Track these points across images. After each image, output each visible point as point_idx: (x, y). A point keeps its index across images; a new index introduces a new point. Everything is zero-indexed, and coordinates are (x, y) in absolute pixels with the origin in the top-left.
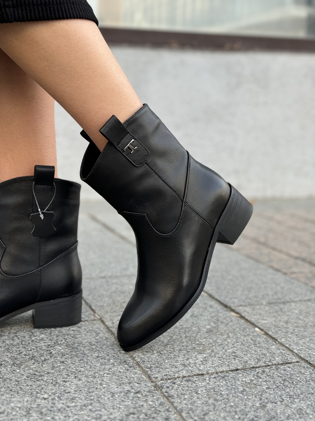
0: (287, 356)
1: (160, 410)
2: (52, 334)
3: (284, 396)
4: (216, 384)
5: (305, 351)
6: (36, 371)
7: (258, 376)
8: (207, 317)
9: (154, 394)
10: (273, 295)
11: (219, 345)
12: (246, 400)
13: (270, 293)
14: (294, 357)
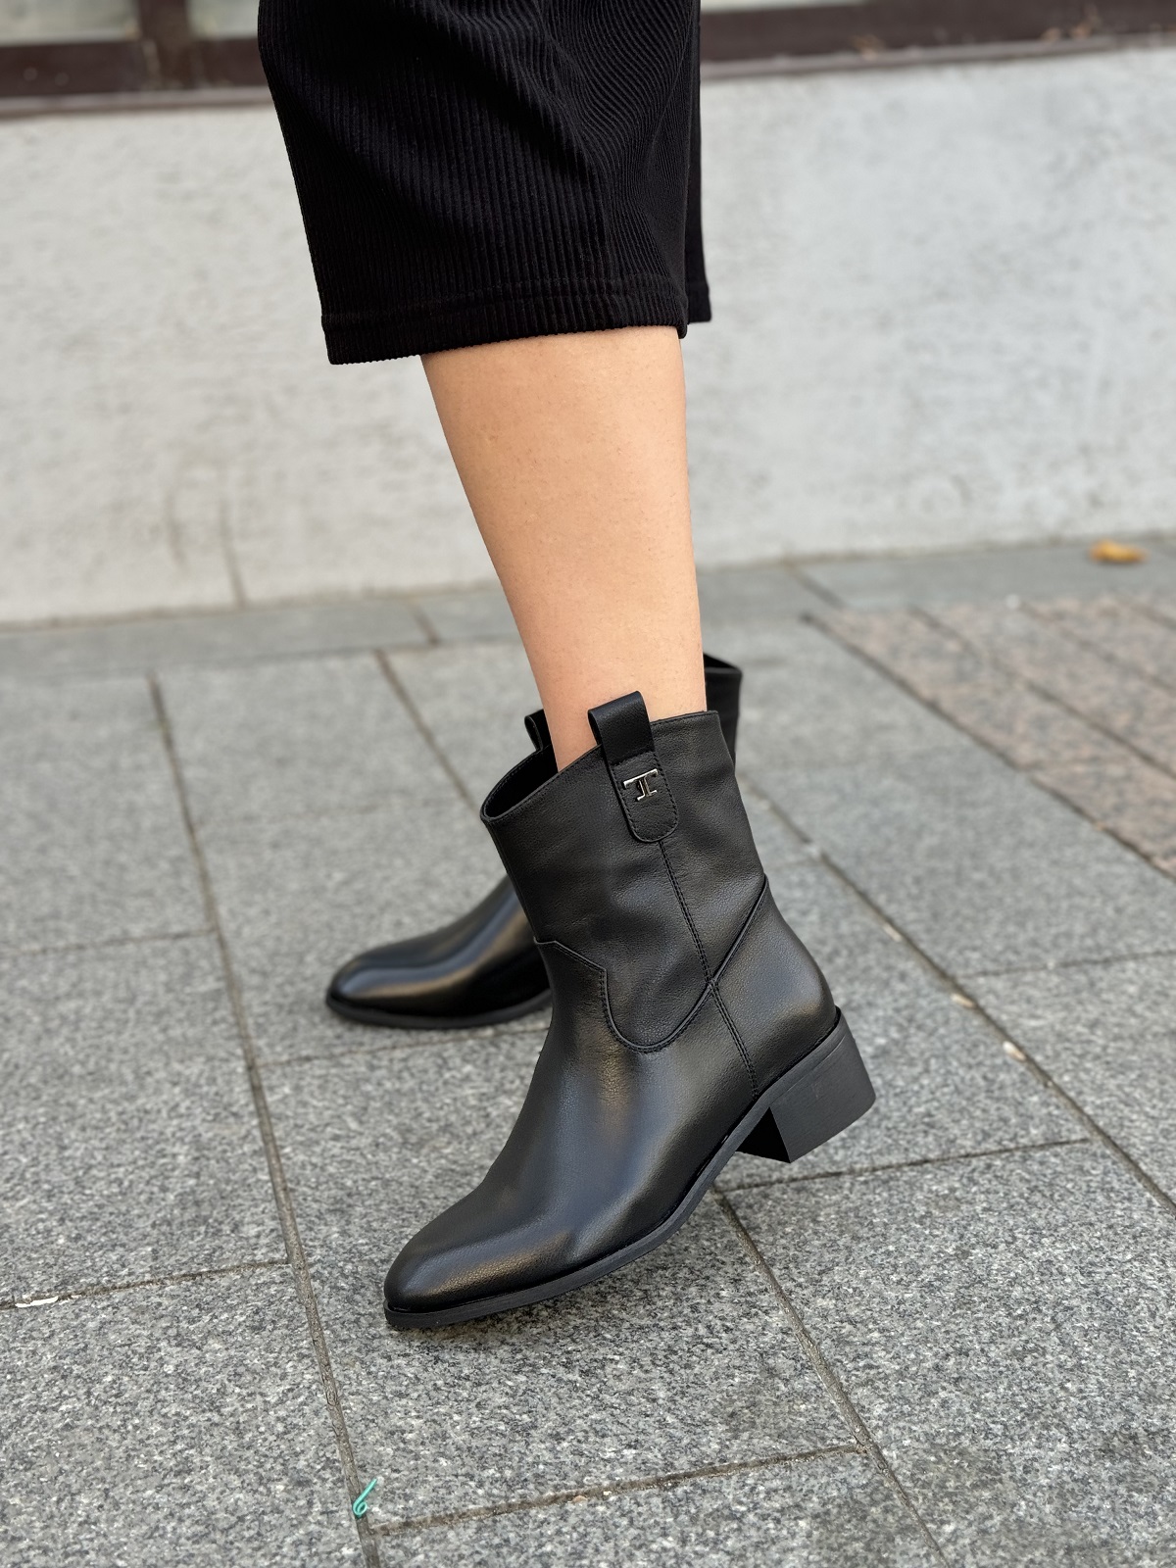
0: (1062, 1125)
1: (724, 1259)
2: (491, 1063)
3: (1020, 1230)
4: (865, 1198)
5: (1114, 1109)
6: (455, 1162)
7: (970, 1179)
8: (885, 1010)
9: (716, 1223)
10: (1083, 937)
11: (896, 1095)
12: (926, 1239)
13: (1079, 928)
14: (1078, 1128)
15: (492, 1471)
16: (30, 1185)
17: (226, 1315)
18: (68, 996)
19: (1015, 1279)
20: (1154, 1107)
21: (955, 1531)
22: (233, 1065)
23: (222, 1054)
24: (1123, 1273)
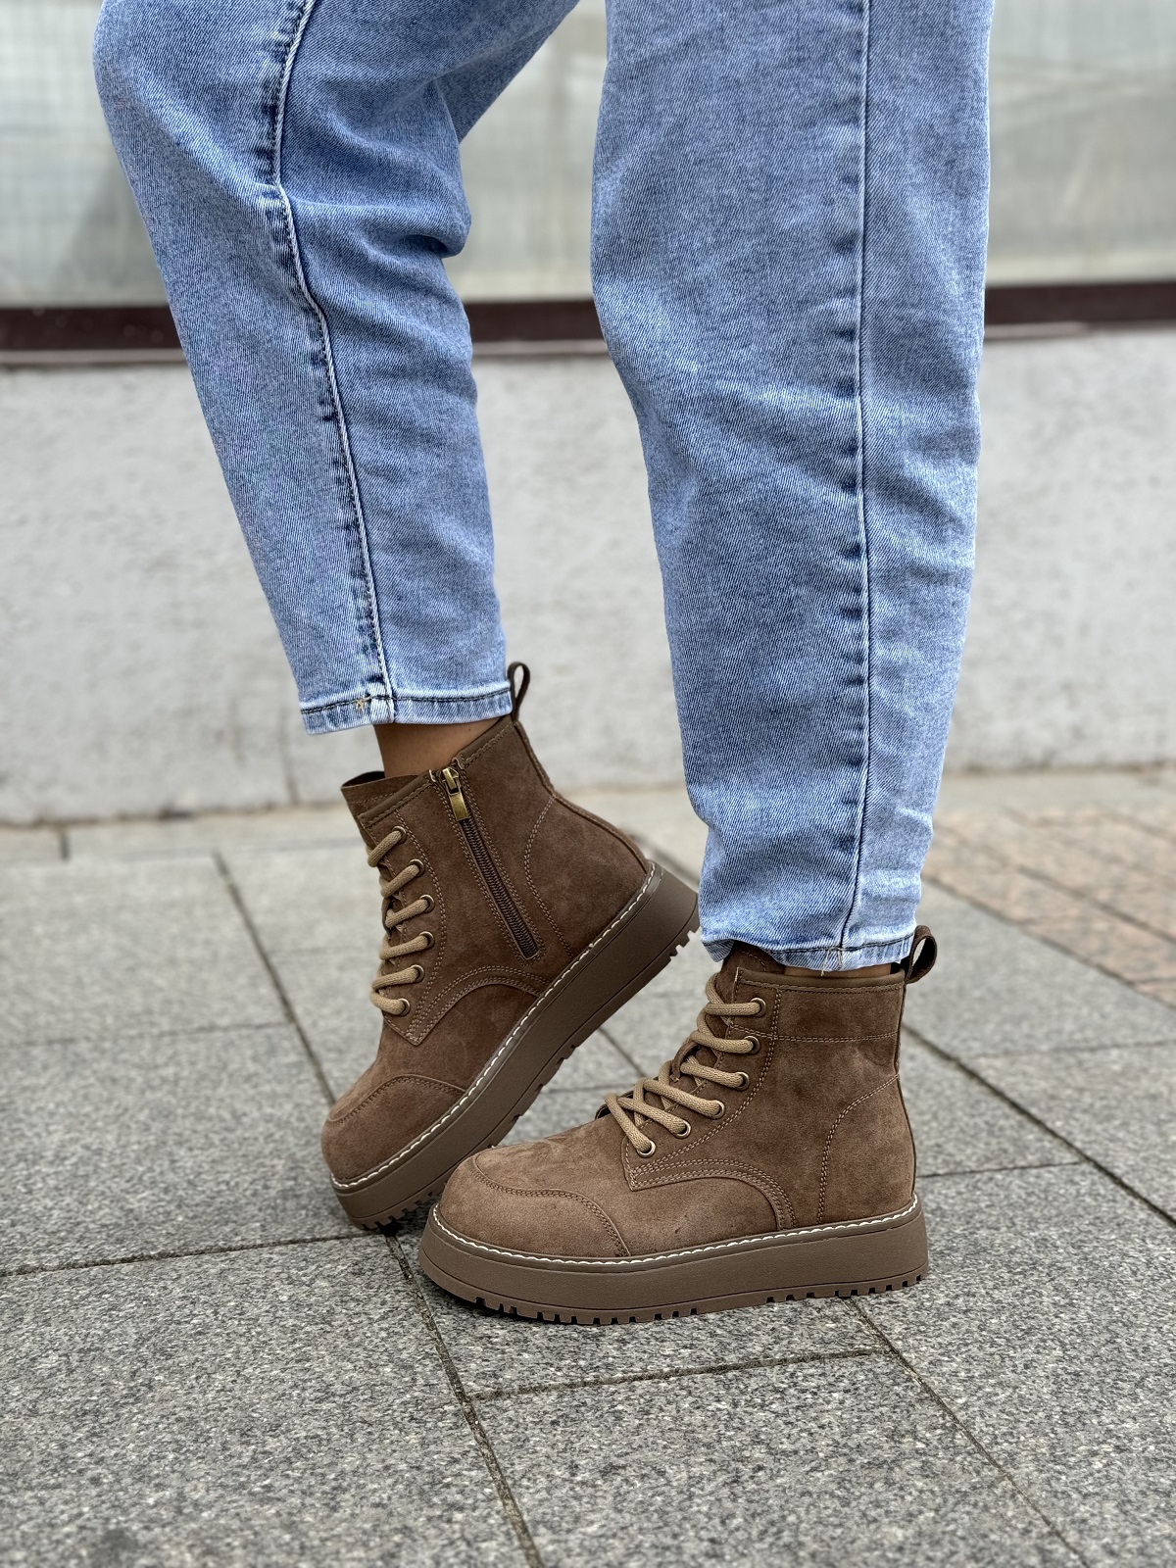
0: (1054, 1154)
3: (1019, 1219)
5: (1101, 1143)
7: (976, 1187)
10: (1072, 1033)
12: (937, 1224)
13: (1069, 1026)
14: (1070, 1156)
15: (568, 1362)
16: (147, 1184)
17: (329, 1266)
18: (166, 1065)
19: (1014, 1250)
20: (1135, 1143)
21: (964, 1404)
22: (319, 1109)
23: (308, 1102)
24: (1109, 1247)
